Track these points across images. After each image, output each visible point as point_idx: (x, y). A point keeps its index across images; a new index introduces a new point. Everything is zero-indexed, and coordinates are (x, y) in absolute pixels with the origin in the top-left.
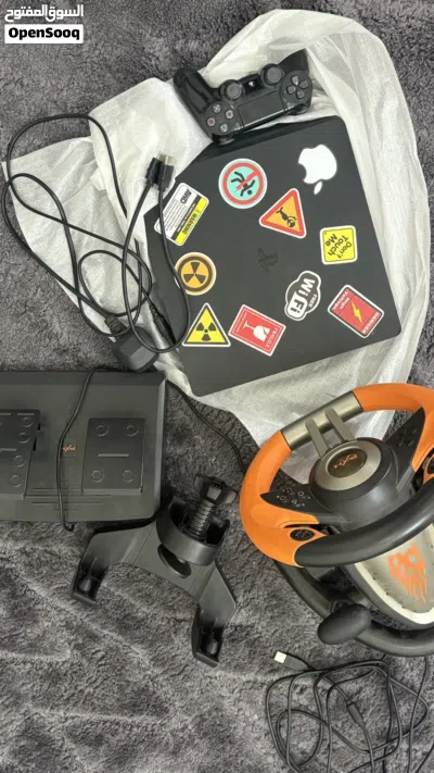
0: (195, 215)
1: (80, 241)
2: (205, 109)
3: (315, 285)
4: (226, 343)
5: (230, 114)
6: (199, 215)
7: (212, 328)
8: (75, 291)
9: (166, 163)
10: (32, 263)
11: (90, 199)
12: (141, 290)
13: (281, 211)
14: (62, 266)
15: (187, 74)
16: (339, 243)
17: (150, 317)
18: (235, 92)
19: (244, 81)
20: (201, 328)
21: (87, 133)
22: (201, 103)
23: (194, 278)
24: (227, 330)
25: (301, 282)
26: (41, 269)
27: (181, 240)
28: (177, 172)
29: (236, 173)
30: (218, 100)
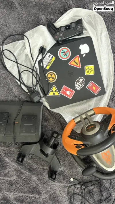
0: (52, 62)
1: (21, 67)
2: (55, 34)
3: (83, 81)
4: (59, 95)
5: (61, 35)
6: (53, 62)
7: (55, 91)
8: (19, 81)
9: (44, 48)
10: (8, 73)
11: (24, 56)
12: (37, 81)
13: (74, 61)
14: (16, 74)
15: (50, 24)
16: (90, 70)
17: (39, 88)
18: (63, 29)
19: (65, 27)
20: (52, 91)
21: (23, 39)
22: (54, 32)
23: (51, 78)
24: (59, 92)
25: (79, 80)
26: (10, 75)
27: (48, 68)
28: (47, 50)
29: (63, 51)
30: (58, 31)
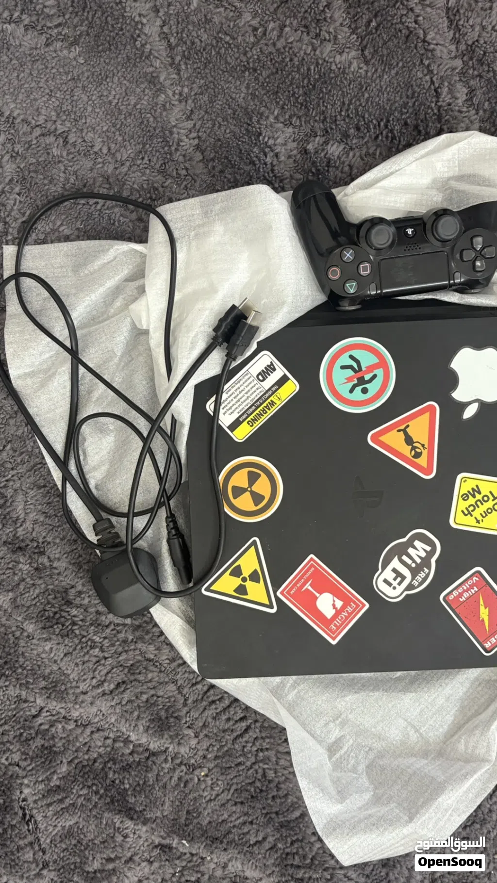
0: (272, 403)
1: (90, 392)
2: (330, 251)
4: (271, 607)
5: (365, 269)
6: (279, 404)
7: (254, 577)
8: (62, 464)
9: (249, 321)
10: (9, 405)
11: (121, 338)
12: (163, 492)
13: (404, 431)
14: (53, 422)
15: (318, 192)
16: (483, 501)
17: (164, 532)
18: (382, 238)
19: (400, 224)
20: (237, 572)
21: (142, 238)
22: (326, 241)
24: (276, 586)
26: (21, 417)
27: (241, 434)
28: (262, 336)
29: (351, 357)
30: (353, 243)
